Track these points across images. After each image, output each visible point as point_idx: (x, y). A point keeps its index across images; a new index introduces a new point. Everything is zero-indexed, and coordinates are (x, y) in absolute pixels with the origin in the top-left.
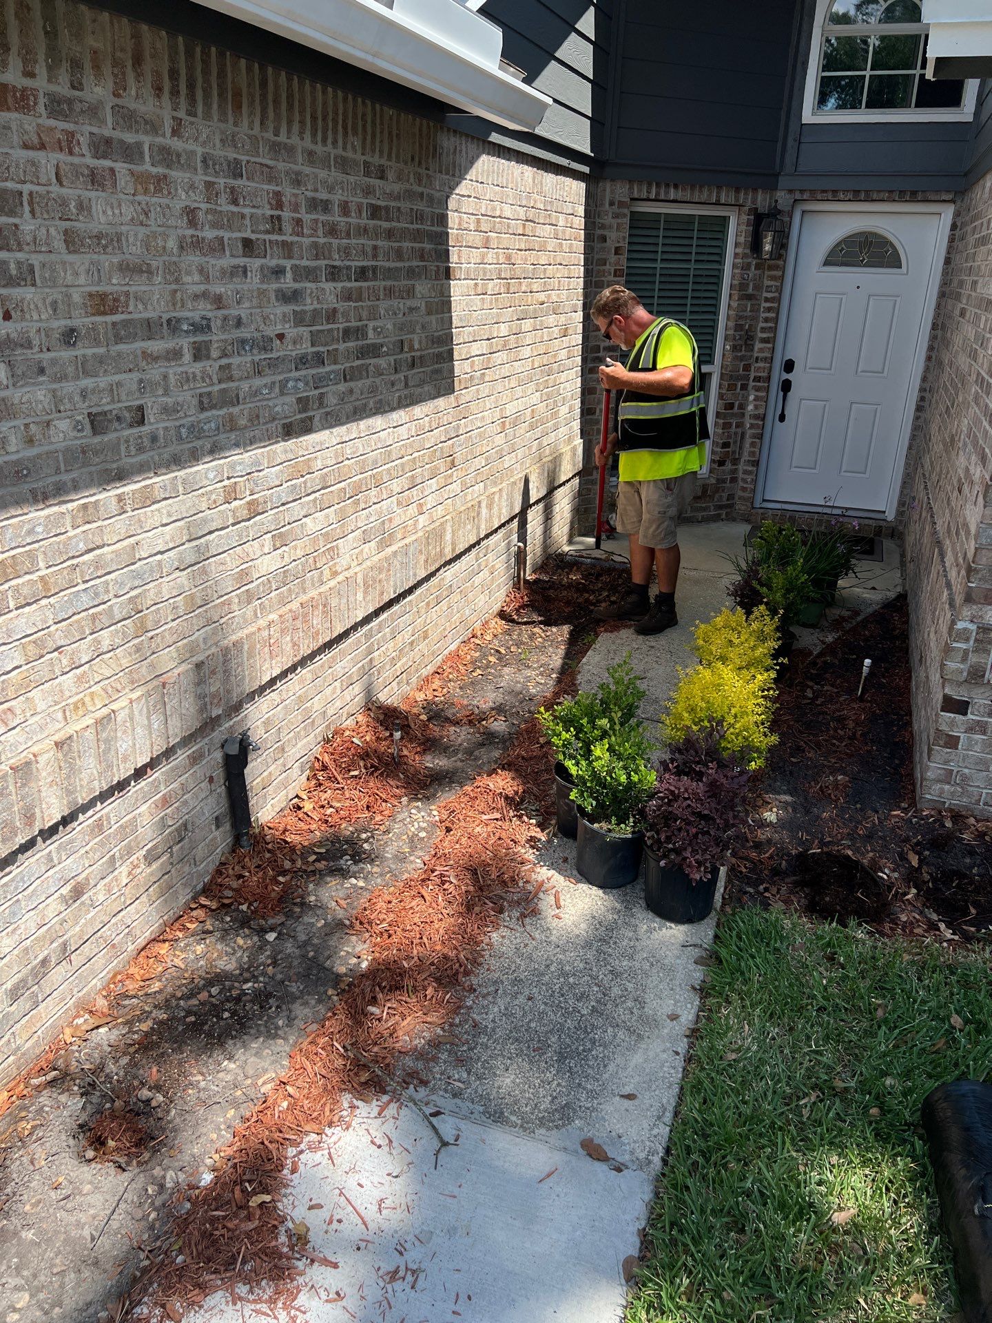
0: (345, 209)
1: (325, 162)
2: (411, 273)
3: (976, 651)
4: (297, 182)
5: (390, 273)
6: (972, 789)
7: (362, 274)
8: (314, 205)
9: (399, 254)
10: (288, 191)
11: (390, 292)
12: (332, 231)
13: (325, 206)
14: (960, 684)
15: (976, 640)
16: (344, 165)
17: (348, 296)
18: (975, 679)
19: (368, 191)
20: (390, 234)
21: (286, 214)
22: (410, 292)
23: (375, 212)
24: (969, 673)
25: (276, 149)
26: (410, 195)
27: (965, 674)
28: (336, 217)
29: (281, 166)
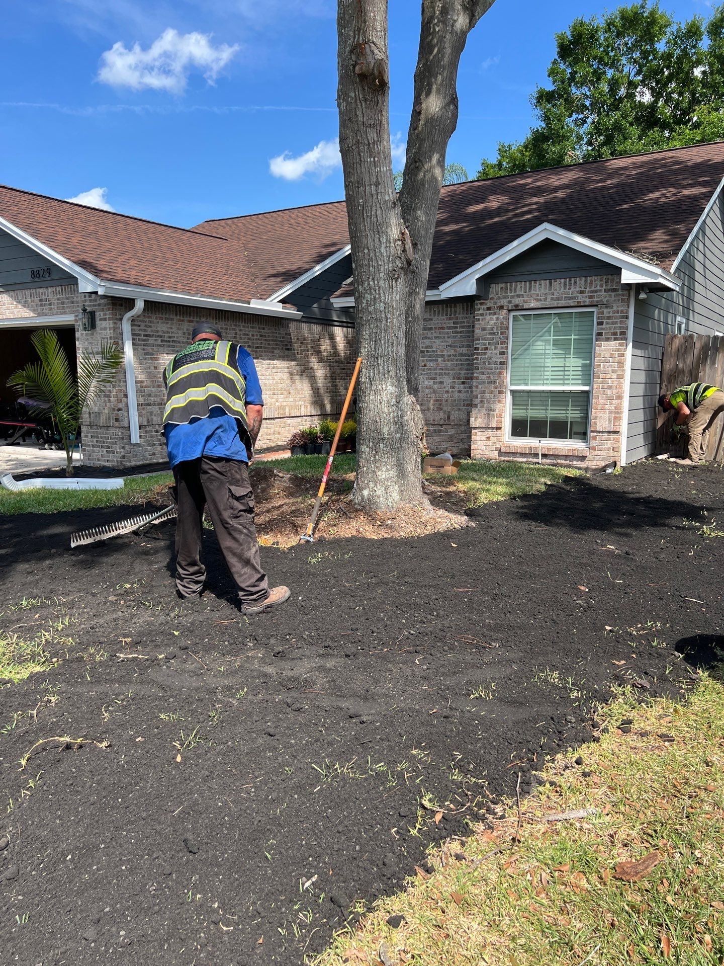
0: (253, 335)
1: (248, 327)
2: (273, 348)
4: (241, 330)
5: (265, 348)
7: (257, 347)
8: (244, 334)
9: (269, 344)
10: (238, 332)
11: (265, 352)
12: (249, 339)
13: (248, 335)
16: (252, 327)
17: (253, 351)
19: (260, 332)
20: (266, 340)
21: (238, 336)
22: (273, 352)
23: (261, 336)
25: (236, 326)
26: (272, 333)
28: (250, 336)
29: (237, 328)
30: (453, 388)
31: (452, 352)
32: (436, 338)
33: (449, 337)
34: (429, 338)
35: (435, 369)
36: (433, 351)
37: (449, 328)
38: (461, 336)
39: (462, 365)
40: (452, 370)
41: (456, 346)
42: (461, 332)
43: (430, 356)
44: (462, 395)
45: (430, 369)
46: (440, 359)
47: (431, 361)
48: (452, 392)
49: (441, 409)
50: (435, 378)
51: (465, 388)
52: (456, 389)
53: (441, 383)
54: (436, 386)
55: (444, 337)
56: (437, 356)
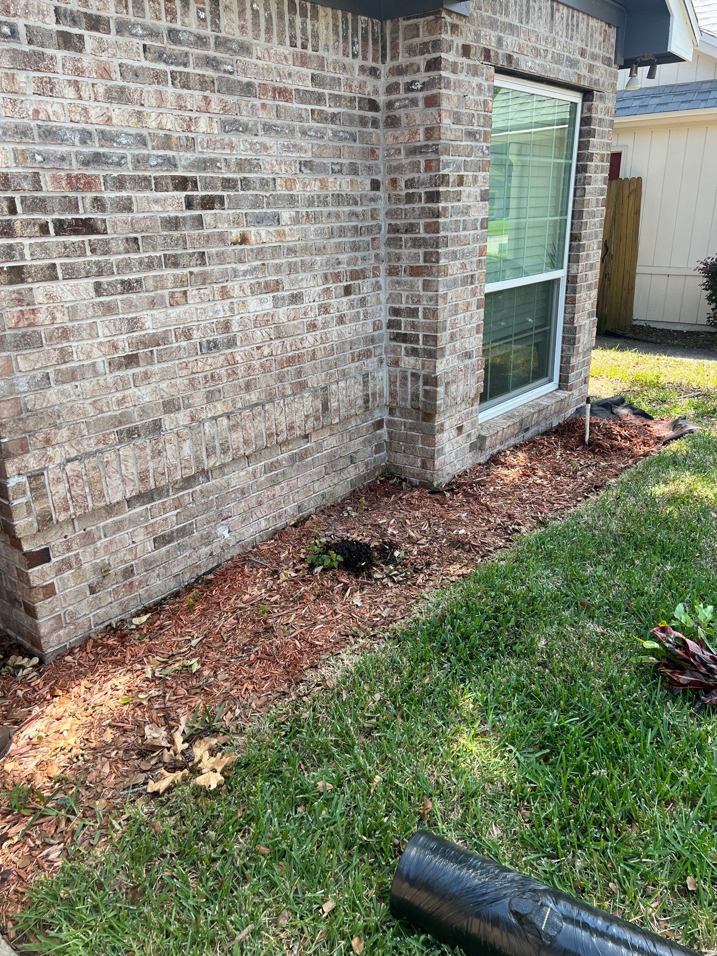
3: (36, 499)
6: (81, 620)
14: (34, 537)
15: (32, 490)
18: (46, 525)
24: (38, 522)
27: (36, 525)
30: (326, 311)
31: (314, 188)
32: (268, 128)
33: (304, 133)
34: (246, 129)
35: (276, 251)
36: (264, 183)
37: (304, 96)
38: (335, 133)
39: (342, 231)
40: (320, 250)
41: (323, 168)
42: (334, 118)
43: (256, 203)
44: (348, 330)
45: (259, 253)
46: (286, 215)
47: (260, 220)
48: (325, 324)
49: (303, 386)
50: (277, 285)
51: (352, 306)
52: (334, 313)
53: (296, 298)
54: (282, 314)
55: (292, 131)
56: (276, 200)
